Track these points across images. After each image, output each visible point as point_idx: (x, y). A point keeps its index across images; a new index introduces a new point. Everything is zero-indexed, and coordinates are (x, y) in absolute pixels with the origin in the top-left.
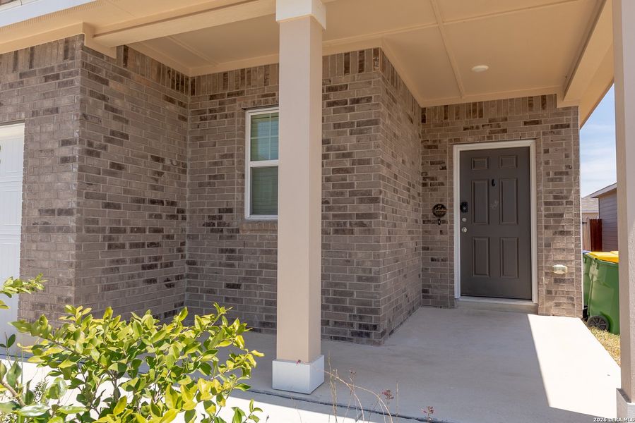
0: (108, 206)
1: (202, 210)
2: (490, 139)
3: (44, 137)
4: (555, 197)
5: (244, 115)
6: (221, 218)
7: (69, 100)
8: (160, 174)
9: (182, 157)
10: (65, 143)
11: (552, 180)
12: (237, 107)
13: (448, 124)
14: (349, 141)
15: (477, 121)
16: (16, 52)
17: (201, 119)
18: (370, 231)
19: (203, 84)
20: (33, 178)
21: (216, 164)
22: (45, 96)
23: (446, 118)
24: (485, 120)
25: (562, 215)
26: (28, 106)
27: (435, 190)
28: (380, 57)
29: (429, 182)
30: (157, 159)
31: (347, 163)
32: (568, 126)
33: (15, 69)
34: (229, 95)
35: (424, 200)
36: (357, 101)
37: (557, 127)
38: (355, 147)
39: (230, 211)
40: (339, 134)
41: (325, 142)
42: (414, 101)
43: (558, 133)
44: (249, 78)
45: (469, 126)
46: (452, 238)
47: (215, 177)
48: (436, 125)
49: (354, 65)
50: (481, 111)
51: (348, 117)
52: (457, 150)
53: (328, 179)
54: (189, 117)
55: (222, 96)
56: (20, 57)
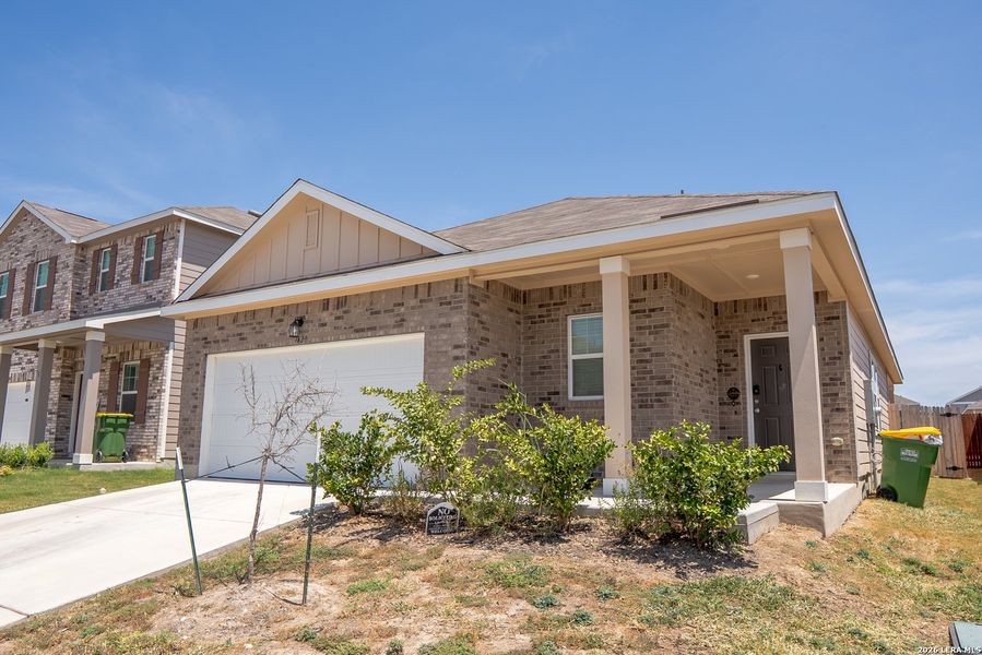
0: (480, 389)
1: (533, 394)
2: (774, 330)
3: (440, 343)
4: (831, 379)
5: (566, 320)
6: (550, 399)
7: (459, 319)
8: (506, 366)
9: (518, 353)
10: (456, 347)
11: (828, 364)
12: (561, 314)
13: (737, 317)
14: (648, 340)
15: (762, 314)
16: (417, 286)
17: (532, 323)
18: (666, 405)
19: (533, 296)
20: (432, 371)
21: (544, 357)
22: (440, 315)
23: (736, 311)
24: (770, 312)
25: (837, 394)
26: (427, 322)
27: (729, 375)
28: (669, 278)
29: (723, 368)
30: (504, 355)
31: (647, 356)
32: (838, 318)
33: (416, 297)
34: (554, 304)
35: (719, 385)
36: (653, 310)
37: (829, 318)
38: (653, 344)
39: (557, 393)
40: (641, 334)
41: (632, 340)
42: (705, 299)
43: (831, 324)
44: (570, 292)
45: (756, 317)
46: (745, 418)
47: (544, 368)
48: (727, 318)
49: (650, 284)
50: (765, 305)
51: (647, 322)
52: (747, 339)
53: (633, 368)
54: (522, 321)
55: (549, 305)
56: (420, 289)
